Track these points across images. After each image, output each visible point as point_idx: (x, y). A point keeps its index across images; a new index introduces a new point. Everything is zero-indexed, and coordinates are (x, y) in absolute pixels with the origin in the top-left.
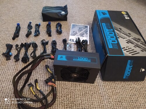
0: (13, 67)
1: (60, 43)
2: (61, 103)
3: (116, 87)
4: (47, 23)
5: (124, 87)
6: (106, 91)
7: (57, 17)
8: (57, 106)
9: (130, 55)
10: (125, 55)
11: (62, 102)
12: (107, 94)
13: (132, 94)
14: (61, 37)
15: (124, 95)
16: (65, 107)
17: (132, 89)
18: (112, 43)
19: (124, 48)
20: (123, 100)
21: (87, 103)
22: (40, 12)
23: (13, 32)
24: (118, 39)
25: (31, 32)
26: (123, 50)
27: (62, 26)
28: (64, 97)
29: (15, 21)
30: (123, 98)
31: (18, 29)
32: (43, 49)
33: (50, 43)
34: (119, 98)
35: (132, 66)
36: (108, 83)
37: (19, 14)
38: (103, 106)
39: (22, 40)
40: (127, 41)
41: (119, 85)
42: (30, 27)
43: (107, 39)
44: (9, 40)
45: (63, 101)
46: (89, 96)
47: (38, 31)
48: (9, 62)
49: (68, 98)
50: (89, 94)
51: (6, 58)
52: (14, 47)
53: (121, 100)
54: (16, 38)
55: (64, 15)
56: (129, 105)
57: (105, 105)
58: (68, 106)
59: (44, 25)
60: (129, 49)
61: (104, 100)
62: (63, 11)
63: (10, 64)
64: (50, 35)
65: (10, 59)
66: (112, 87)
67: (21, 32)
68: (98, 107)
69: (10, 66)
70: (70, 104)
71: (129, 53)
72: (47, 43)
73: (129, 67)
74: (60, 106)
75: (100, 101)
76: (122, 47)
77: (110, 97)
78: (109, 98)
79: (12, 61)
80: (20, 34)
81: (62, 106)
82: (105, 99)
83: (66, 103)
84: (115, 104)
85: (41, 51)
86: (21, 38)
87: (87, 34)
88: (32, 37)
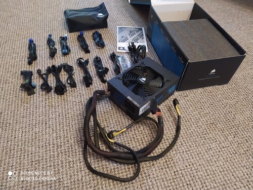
0: (44, 104)
1: (107, 61)
2: (133, 139)
3: (202, 107)
4: (77, 34)
5: (214, 105)
6: (191, 113)
8: (129, 143)
13: (226, 112)
15: (216, 115)
17: (225, 106)
20: (217, 121)
21: (169, 133)
25: (56, 49)
28: (135, 130)
30: (216, 119)
32: (82, 72)
33: (91, 62)
34: (211, 119)
38: (191, 133)
39: (45, 63)
45: (135, 136)
48: (35, 98)
49: (141, 131)
50: (168, 121)
51: (26, 93)
53: (214, 122)
54: (34, 62)
55: (102, 18)
56: (226, 126)
58: (144, 141)
59: (72, 37)
61: (191, 125)
63: (37, 100)
64: (87, 51)
66: (198, 107)
69: (38, 103)
70: (146, 138)
72: (87, 62)
74: (132, 143)
75: (185, 128)
77: (199, 120)
78: (196, 121)
79: (38, 95)
81: (136, 142)
82: (192, 124)
83: (139, 137)
84: (207, 128)
85: (81, 75)
86: (41, 61)
87: (143, 38)
88: (58, 57)
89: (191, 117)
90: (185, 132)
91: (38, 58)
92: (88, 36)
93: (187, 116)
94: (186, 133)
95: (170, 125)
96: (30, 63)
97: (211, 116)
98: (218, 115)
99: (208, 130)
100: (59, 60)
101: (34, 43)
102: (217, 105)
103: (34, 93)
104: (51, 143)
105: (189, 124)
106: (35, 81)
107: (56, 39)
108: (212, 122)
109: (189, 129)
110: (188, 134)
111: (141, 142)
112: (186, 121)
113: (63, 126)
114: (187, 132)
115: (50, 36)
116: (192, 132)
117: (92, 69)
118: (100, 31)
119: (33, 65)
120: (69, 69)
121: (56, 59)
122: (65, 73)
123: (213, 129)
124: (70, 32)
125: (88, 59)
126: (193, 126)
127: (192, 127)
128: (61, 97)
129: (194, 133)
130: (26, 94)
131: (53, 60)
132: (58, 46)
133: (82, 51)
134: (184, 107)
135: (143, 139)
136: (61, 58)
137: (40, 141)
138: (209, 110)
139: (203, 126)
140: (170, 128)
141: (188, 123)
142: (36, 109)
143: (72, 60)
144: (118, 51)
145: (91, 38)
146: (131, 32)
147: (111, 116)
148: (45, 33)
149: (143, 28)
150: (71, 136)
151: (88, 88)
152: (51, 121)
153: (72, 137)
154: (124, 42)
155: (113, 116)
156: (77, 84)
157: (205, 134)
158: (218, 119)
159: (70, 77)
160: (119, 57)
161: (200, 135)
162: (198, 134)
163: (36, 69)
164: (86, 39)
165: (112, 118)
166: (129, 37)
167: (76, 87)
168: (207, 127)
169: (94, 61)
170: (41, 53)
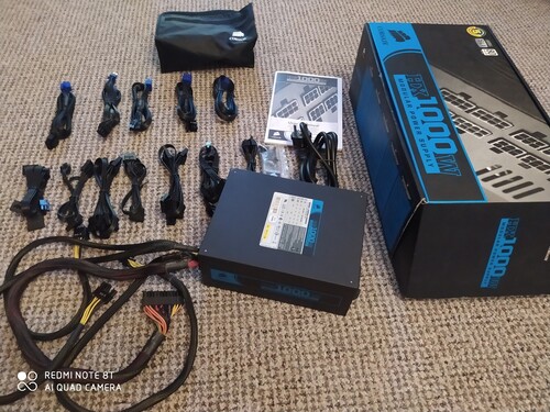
1: (233, 157)
2: (249, 390)
3: (452, 322)
4: (177, 77)
5: (484, 320)
6: (418, 336)
7: (216, 53)
8: (236, 401)
9: (509, 198)
10: (488, 199)
11: (252, 386)
12: (423, 349)
13: (514, 344)
14: (234, 134)
15: (483, 350)
16: (263, 404)
17: (512, 327)
18: (436, 155)
19: (485, 171)
20: (483, 370)
21: (347, 387)
22: (145, 34)
23: (46, 116)
24: (461, 136)
25: (117, 116)
26: (480, 178)
27: (237, 89)
28: (260, 364)
29: (51, 73)
30: (480, 363)
31: (66, 103)
32: (168, 181)
33: (193, 157)
34: (467, 361)
35: (514, 241)
36: (424, 307)
37: (67, 46)
39: (85, 149)
40: (492, 145)
41: (462, 313)
42: (111, 94)
43: (417, 137)
44: (35, 150)
45: (256, 382)
46: (353, 357)
47: (145, 111)
49: (276, 369)
50: (352, 350)
51: (25, 222)
52: (56, 177)
53: (476, 370)
54: (61, 142)
55: (241, 44)
56: (506, 388)
57: (417, 392)
58: (276, 401)
59: (164, 85)
60: (502, 174)
61: (410, 372)
62: (239, 29)
64: (191, 126)
65: (43, 226)
66: (439, 320)
67: (77, 118)
68: (391, 398)
70: (284, 393)
71: (506, 191)
72: (182, 158)
73: (502, 243)
74: (245, 401)
75: (394, 377)
76: (476, 168)
77: (433, 360)
78: (427, 362)
80: (75, 126)
81: (255, 400)
82: (414, 369)
83: (266, 387)
84: (451, 387)
86: (79, 140)
89: (417, 348)
90: (389, 391)
91: (74, 133)
92: (202, 83)
94: (393, 394)
95: (354, 363)
96: (51, 144)
97: (470, 351)
98: (490, 351)
99: (453, 393)
101: (73, 93)
102: (491, 319)
105: (406, 369)
107: (124, 87)
108: (468, 371)
109: (402, 382)
110: (397, 396)
111: (267, 401)
112: (400, 359)
114: (396, 390)
115: (113, 79)
116: (408, 392)
118: (234, 75)
119: (58, 149)
120: (136, 170)
122: (127, 180)
123: (468, 391)
124: (162, 72)
125: (187, 150)
126: (415, 374)
127: (412, 378)
129: (414, 395)
130: (25, 226)
131: (107, 143)
133: (179, 123)
135: (275, 394)
136: (127, 137)
138: (469, 332)
139: (441, 380)
140: (353, 373)
141: (404, 363)
143: (146, 150)
144: (267, 141)
145: (208, 91)
146: (307, 89)
149: (340, 81)
151: (172, 227)
154: (286, 116)
156: (147, 212)
157: (443, 404)
158: (488, 362)
159: (134, 194)
161: (428, 406)
162: (423, 401)
168: (453, 383)
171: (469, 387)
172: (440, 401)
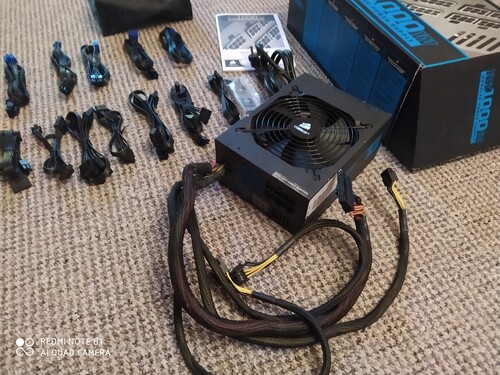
0: (56, 210)
2: (295, 280)
3: (447, 184)
5: (471, 176)
8: (287, 292)
9: (484, 52)
11: (296, 275)
16: (313, 287)
18: (411, 33)
19: (454, 37)
24: (420, 17)
26: (454, 42)
28: (296, 256)
33: (163, 99)
34: (472, 210)
40: (449, 19)
45: (299, 271)
48: (32, 197)
49: (312, 256)
51: (8, 186)
53: (482, 216)
54: (21, 110)
58: (324, 282)
59: (112, 50)
60: (469, 37)
61: (430, 230)
63: (36, 202)
64: (151, 74)
65: (31, 186)
68: (423, 254)
69: (40, 209)
70: (328, 274)
71: (479, 47)
72: (154, 98)
74: (295, 290)
76: (447, 37)
79: (39, 191)
81: (304, 286)
83: (310, 273)
85: (143, 132)
86: (40, 105)
87: (279, 37)
88: (82, 93)
89: (428, 211)
90: (419, 249)
91: (33, 99)
92: (149, 40)
93: (418, 208)
94: (424, 250)
95: (380, 234)
96: (12, 113)
97: (471, 202)
98: (487, 199)
99: (472, 237)
100: (84, 100)
101: (20, 64)
102: (477, 175)
103: (28, 186)
104: (85, 313)
105: (426, 229)
106: (29, 154)
107: (73, 52)
108: (477, 218)
109: (427, 239)
110: (428, 251)
111: (316, 284)
112: (417, 222)
113: (112, 264)
114: (425, 247)
115: (58, 45)
116: (436, 246)
117: (168, 116)
118: (177, 27)
119: (21, 116)
120: (111, 120)
121: (77, 99)
122: (103, 130)
123: (484, 233)
124: (105, 35)
125: (156, 92)
126: (435, 231)
127: (434, 235)
128: (99, 189)
129: (442, 248)
130: (8, 189)
131: (71, 102)
132: (78, 69)
133: (138, 74)
134: (405, 188)
135: (321, 277)
136: (89, 94)
137: (56, 309)
138: (465, 189)
139: (458, 230)
140: (382, 243)
141: (422, 225)
142: (37, 226)
143: (116, 99)
144: (225, 69)
145: (156, 44)
146: (248, 25)
147: (232, 225)
148: (46, 42)
149: (276, 16)
150: (135, 288)
151: (165, 162)
152: (78, 254)
153: (138, 291)
154: (237, 47)
155: (236, 226)
156: (135, 154)
157: (468, 249)
158: (489, 208)
159: (117, 138)
160: (229, 82)
161: (456, 252)
162: (451, 250)
163: (29, 126)
164: (145, 46)
165: (233, 230)
166: (245, 36)
167: (133, 161)
168: (469, 230)
169: (172, 96)
170: (38, 88)
171: (483, 230)
172: (464, 246)
